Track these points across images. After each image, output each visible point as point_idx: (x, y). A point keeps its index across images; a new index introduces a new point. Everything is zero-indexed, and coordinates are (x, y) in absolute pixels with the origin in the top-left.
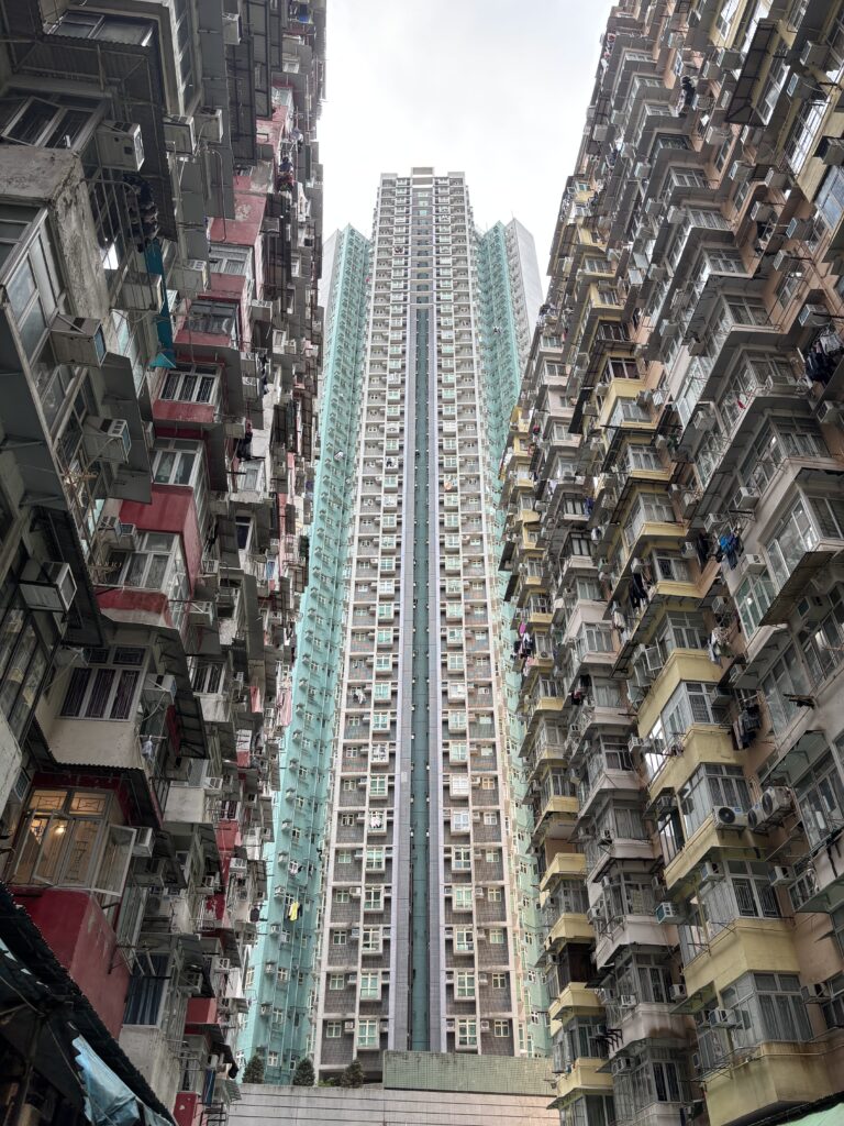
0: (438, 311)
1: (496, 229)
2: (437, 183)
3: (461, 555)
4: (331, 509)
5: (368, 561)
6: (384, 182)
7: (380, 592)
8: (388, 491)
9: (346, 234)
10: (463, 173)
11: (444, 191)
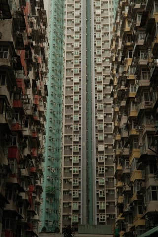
5: (70, 69)
7: (74, 82)
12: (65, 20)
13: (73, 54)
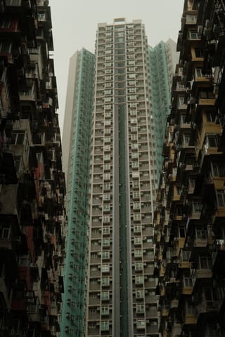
0: (129, 106)
1: (160, 46)
2: (127, 28)
3: (142, 248)
4: (78, 216)
5: (96, 253)
6: (100, 29)
7: (102, 271)
8: (105, 213)
9: (82, 53)
10: (140, 20)
11: (131, 32)
12: (90, 185)
13: (100, 232)
